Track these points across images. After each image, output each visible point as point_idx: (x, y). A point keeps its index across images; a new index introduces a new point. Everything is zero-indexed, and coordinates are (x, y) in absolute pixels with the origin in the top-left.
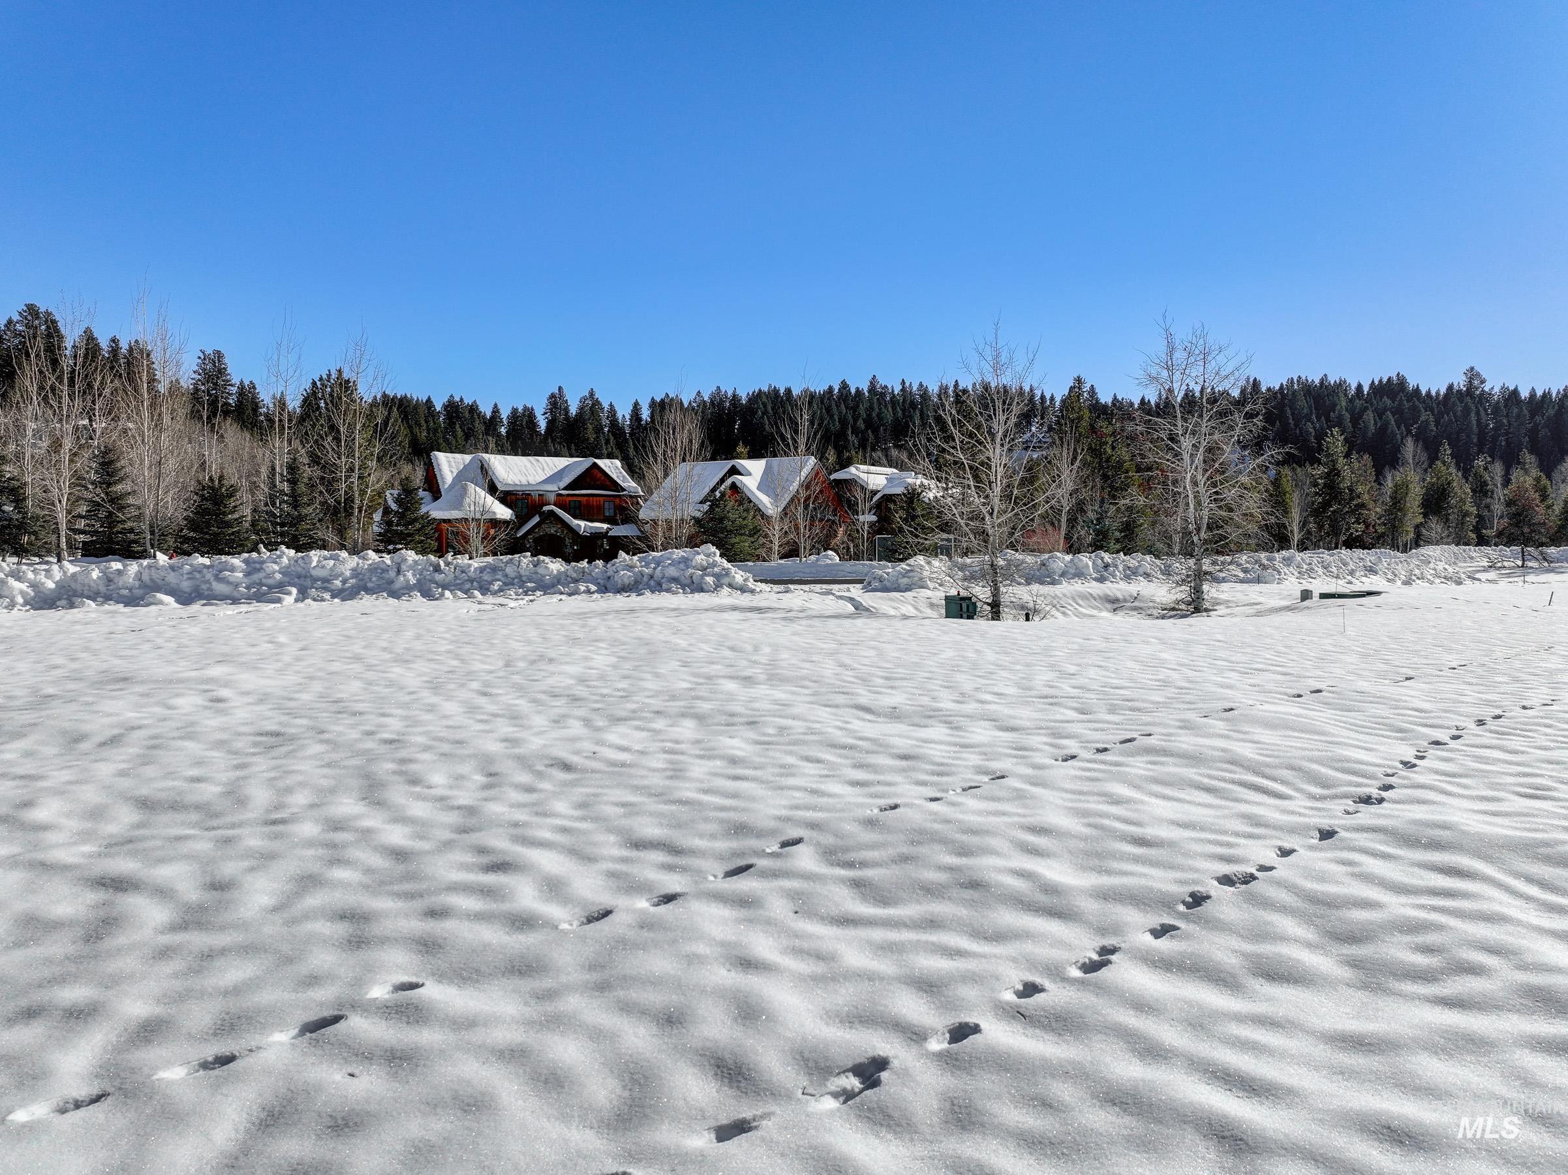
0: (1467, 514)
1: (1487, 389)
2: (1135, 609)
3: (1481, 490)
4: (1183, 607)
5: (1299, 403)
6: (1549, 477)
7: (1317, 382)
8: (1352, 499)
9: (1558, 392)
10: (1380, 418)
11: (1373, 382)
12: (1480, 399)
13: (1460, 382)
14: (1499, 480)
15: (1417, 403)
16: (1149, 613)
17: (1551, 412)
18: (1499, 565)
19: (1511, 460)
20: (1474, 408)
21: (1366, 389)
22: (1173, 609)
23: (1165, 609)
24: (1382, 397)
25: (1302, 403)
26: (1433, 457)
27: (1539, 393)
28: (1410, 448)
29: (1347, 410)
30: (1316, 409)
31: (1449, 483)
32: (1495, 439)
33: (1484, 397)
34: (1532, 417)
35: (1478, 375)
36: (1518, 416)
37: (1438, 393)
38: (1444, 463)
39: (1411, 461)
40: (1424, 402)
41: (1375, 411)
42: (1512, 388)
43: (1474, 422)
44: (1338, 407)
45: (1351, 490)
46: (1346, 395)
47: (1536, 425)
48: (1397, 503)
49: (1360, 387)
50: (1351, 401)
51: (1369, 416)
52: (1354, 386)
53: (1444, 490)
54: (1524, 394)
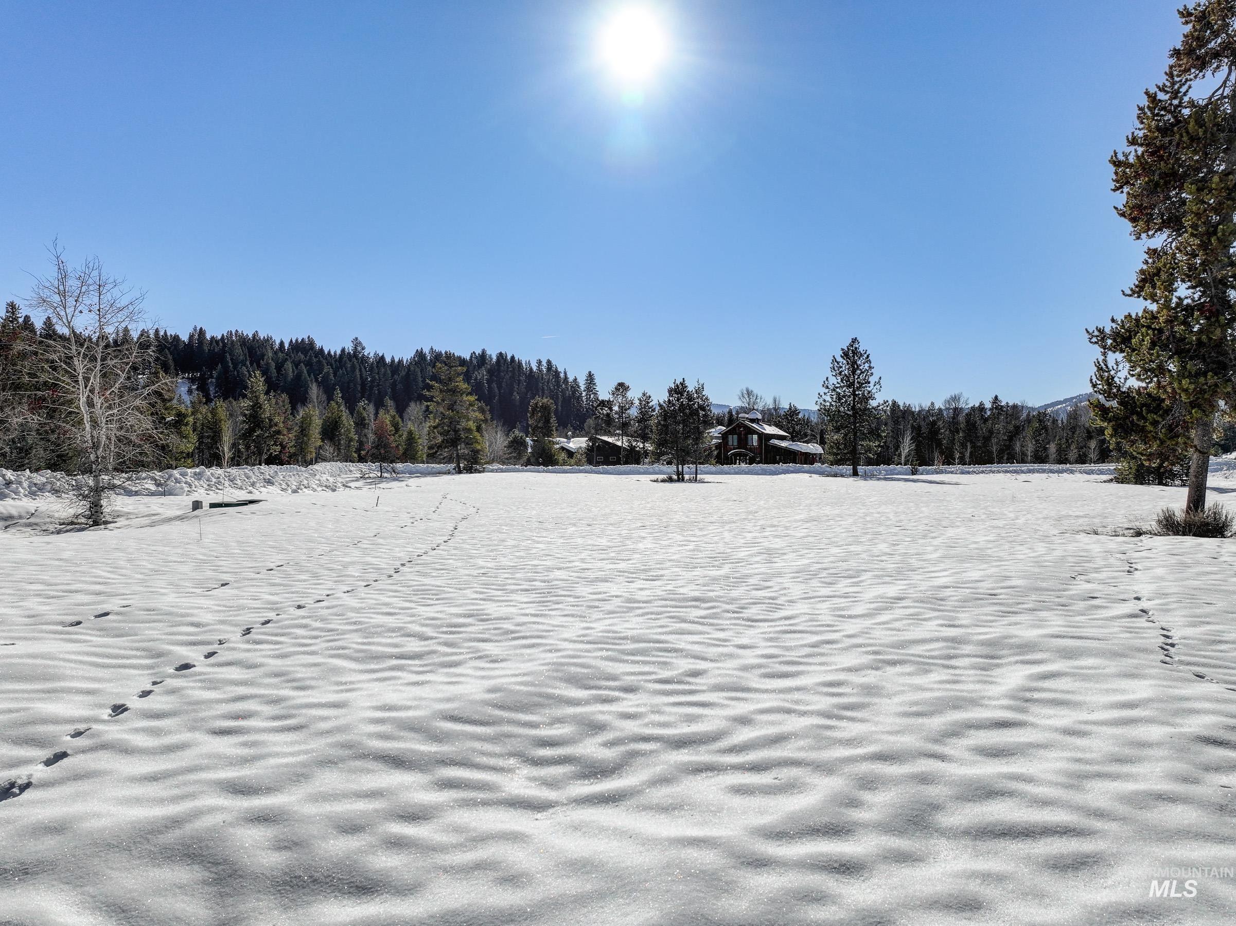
0: (351, 440)
1: (366, 354)
2: (29, 525)
3: (361, 424)
4: (83, 520)
5: (237, 351)
6: (401, 417)
7: (250, 336)
8: (271, 426)
9: (407, 361)
10: (297, 368)
11: (291, 340)
12: (362, 361)
13: (349, 347)
14: (372, 416)
15: (321, 359)
16: (45, 528)
17: (403, 373)
18: (367, 476)
19: (379, 405)
20: (358, 366)
21: (287, 346)
22: (72, 523)
23: (63, 524)
24: (297, 352)
25: (238, 351)
26: (330, 398)
27: (396, 360)
28: (314, 391)
29: (272, 359)
30: (250, 357)
31: (339, 418)
32: (371, 388)
33: (364, 359)
34: (393, 376)
35: (360, 343)
36: (385, 374)
37: (335, 353)
38: (337, 403)
39: (315, 400)
40: (326, 359)
41: (293, 362)
42: (381, 355)
43: (359, 376)
44: (266, 357)
45: (271, 420)
46: (272, 348)
47: (395, 381)
48: (304, 431)
49: (282, 343)
50: (276, 353)
51: (289, 366)
52: (278, 342)
53: (337, 422)
54: (388, 360)
